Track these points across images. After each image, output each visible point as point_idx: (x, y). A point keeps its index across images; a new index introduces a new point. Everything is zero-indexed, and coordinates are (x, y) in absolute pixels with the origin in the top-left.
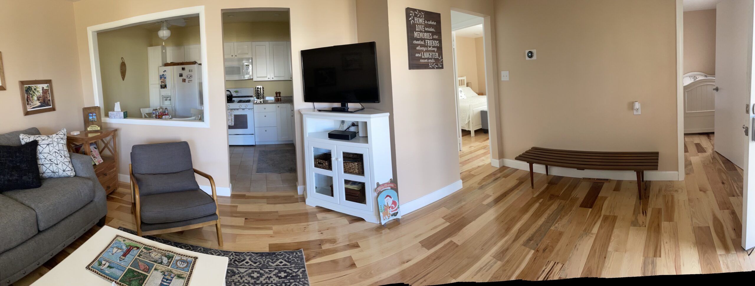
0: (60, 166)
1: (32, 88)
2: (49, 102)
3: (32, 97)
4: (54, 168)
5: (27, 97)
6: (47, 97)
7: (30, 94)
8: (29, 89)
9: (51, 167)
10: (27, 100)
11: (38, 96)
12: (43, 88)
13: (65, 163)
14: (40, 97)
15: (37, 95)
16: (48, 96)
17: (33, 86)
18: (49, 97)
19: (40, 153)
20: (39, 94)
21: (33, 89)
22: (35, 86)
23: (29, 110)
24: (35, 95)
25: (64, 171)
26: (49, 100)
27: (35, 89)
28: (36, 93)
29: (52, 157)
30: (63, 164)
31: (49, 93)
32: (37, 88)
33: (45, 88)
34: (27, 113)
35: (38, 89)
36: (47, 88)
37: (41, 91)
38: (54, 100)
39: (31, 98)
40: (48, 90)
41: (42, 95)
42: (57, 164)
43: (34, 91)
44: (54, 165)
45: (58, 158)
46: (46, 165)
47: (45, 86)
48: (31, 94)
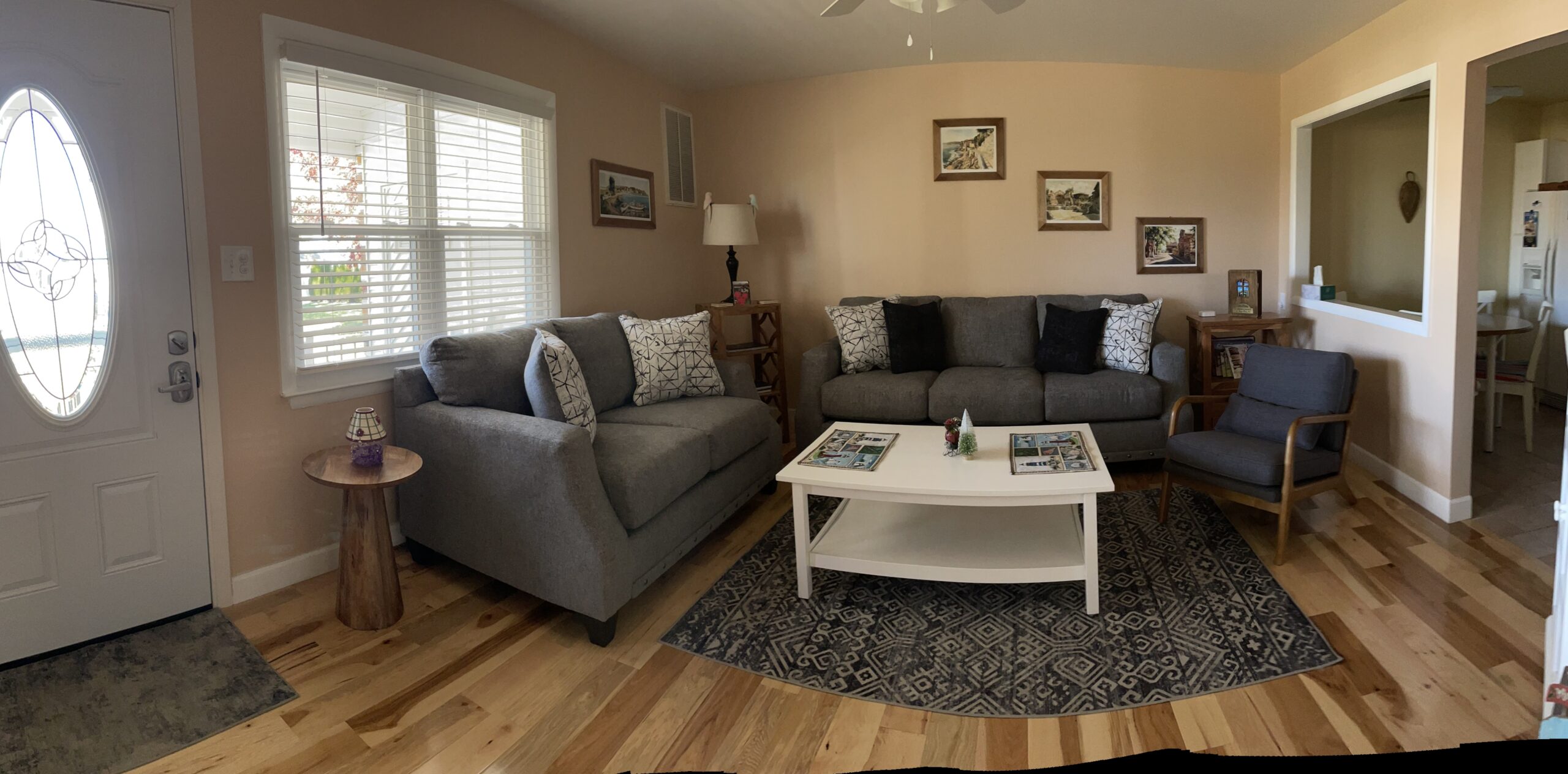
0: (1126, 353)
1: (1159, 231)
2: (1192, 257)
3: (1157, 245)
4: (1118, 354)
5: (1148, 244)
6: (1188, 248)
7: (1153, 239)
8: (1155, 231)
9: (1115, 351)
10: (1147, 250)
11: (1169, 244)
12: (1182, 232)
13: (1136, 350)
14: (1174, 247)
15: (1167, 243)
16: (1192, 246)
17: (1163, 227)
18: (1194, 248)
19: (1108, 329)
20: (1173, 241)
21: (1161, 233)
22: (1167, 228)
23: (1147, 266)
24: (1165, 243)
25: (1130, 362)
26: (1193, 253)
27: (1165, 233)
28: (1167, 239)
29: (1119, 337)
30: (1132, 352)
31: (1194, 242)
32: (1169, 230)
33: (1187, 232)
34: (1142, 271)
35: (1171, 233)
36: (1192, 232)
37: (1177, 237)
38: (1203, 253)
39: (1155, 247)
40: (1194, 235)
41: (1178, 242)
42: (1123, 349)
43: (1163, 235)
44: (1119, 349)
45: (1127, 340)
46: (1110, 348)
47: (1188, 229)
48: (1156, 240)
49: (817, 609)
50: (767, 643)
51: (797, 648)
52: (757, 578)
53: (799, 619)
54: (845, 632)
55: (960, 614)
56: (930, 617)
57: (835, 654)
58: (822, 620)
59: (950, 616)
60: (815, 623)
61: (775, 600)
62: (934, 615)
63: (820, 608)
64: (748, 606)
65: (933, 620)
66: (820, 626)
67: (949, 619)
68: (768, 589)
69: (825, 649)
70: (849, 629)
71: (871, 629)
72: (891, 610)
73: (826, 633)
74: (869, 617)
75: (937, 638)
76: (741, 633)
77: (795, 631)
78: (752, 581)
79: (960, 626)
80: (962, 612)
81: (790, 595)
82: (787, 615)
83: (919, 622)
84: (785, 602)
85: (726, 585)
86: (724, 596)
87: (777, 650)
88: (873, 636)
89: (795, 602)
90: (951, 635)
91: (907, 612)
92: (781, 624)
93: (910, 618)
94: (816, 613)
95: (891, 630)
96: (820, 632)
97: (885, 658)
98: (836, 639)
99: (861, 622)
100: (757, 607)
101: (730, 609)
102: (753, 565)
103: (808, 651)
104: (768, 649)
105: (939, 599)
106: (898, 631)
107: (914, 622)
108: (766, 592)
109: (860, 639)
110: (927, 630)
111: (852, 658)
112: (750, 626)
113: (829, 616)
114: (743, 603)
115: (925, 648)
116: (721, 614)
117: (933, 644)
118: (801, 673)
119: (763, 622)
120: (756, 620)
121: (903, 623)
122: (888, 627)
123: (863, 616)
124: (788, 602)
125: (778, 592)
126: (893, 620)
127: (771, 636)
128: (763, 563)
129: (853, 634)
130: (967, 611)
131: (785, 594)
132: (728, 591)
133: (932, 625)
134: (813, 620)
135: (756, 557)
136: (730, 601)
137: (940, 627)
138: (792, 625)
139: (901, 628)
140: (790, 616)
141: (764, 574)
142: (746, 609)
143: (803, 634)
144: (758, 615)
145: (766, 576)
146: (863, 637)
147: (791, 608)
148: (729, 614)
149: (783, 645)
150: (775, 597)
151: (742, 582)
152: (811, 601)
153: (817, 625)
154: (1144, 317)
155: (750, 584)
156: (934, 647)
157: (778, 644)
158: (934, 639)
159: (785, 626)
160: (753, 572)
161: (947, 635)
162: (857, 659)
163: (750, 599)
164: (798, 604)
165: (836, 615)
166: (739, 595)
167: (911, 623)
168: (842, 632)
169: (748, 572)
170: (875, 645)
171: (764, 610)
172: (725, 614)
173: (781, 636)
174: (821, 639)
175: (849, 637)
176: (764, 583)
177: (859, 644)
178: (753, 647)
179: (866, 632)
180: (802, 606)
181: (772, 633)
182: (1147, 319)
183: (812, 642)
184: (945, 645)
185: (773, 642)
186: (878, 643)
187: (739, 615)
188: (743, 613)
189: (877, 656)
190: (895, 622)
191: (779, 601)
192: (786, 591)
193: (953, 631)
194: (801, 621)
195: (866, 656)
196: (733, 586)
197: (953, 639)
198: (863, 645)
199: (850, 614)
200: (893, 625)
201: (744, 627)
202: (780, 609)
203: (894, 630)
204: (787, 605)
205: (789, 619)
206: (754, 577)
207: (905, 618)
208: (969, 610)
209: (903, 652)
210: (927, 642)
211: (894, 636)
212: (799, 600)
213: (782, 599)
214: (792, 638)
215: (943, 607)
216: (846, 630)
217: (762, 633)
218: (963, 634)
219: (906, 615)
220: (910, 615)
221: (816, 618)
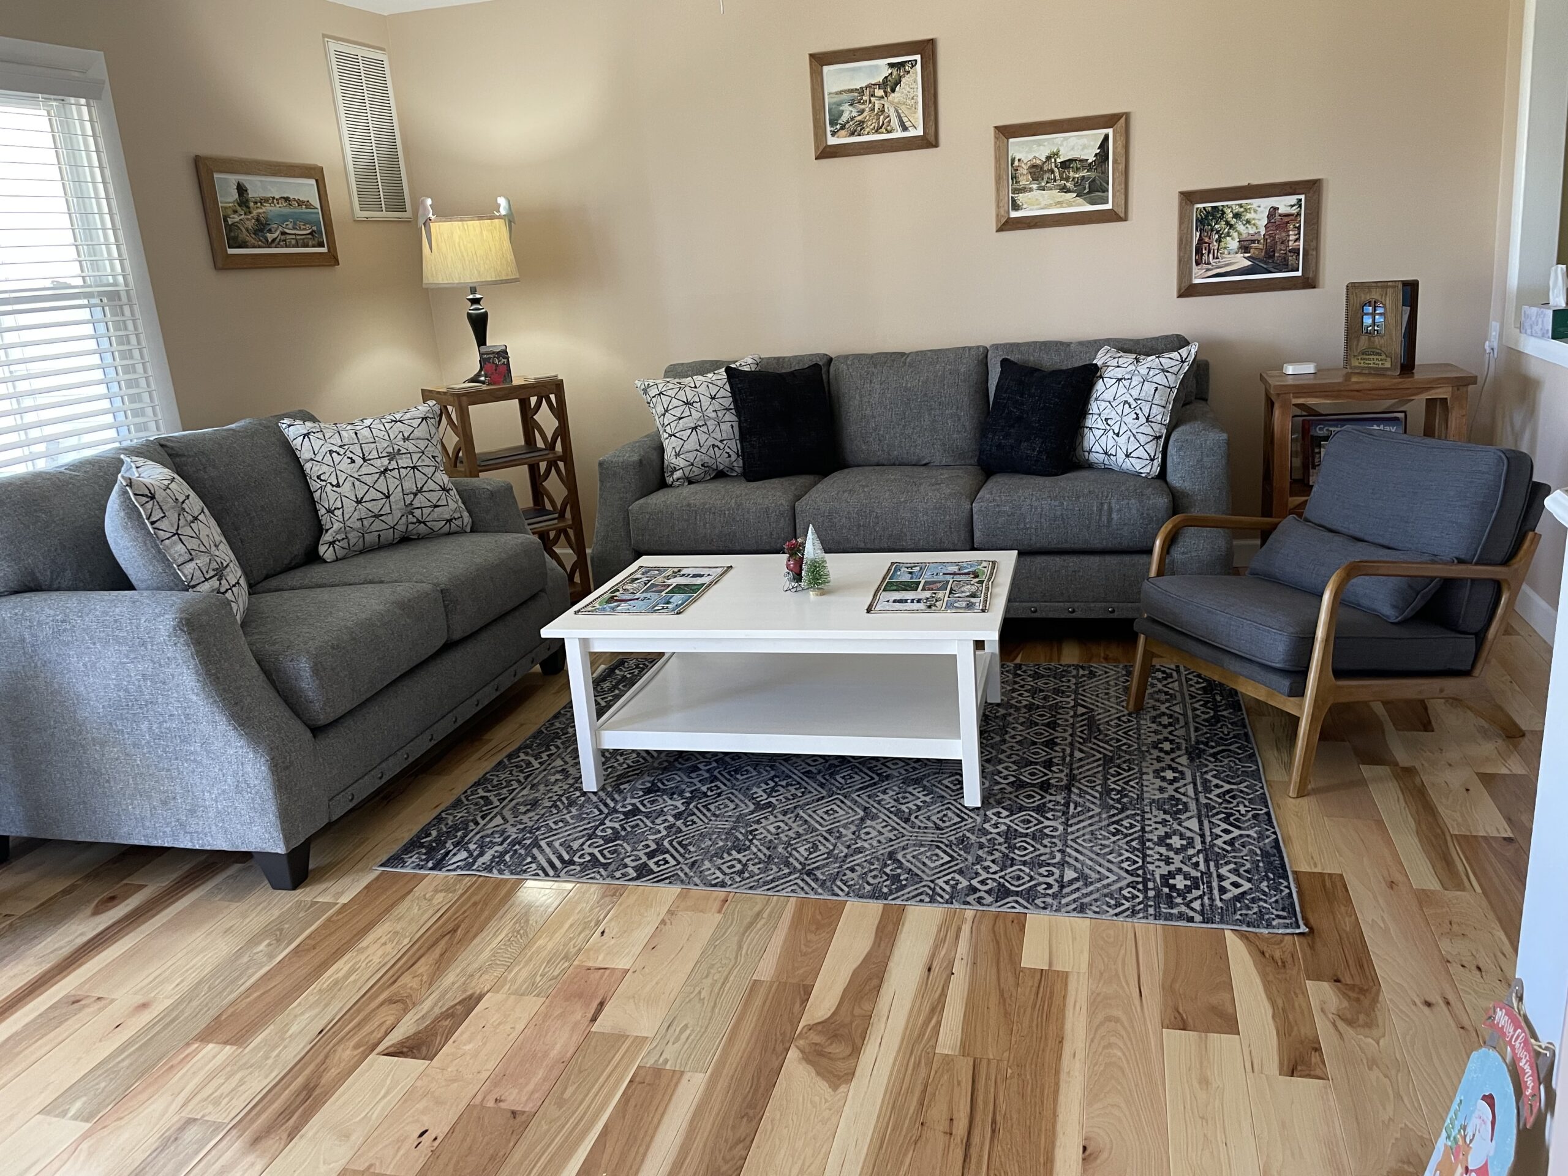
49: (609, 801)
50: (536, 844)
51: (576, 845)
52: (526, 778)
53: (581, 814)
54: (643, 821)
55: (800, 795)
56: (758, 799)
57: (625, 845)
58: (615, 811)
59: (786, 798)
60: (604, 816)
61: (551, 797)
62: (765, 796)
63: (613, 799)
64: (511, 809)
65: (762, 803)
66: (610, 818)
67: (784, 800)
68: (542, 788)
69: (614, 841)
70: (648, 818)
71: (677, 817)
72: (709, 793)
73: (617, 826)
74: (679, 804)
75: (762, 820)
76: (500, 840)
77: (575, 828)
78: (519, 781)
79: (795, 808)
80: (803, 793)
81: (572, 789)
82: (565, 811)
83: (743, 805)
84: (564, 799)
85: (480, 791)
86: (476, 804)
87: (548, 850)
88: (679, 823)
89: (578, 797)
90: (781, 817)
91: (730, 795)
92: (555, 823)
93: (732, 801)
94: (606, 805)
95: (704, 815)
96: (608, 823)
97: (690, 844)
98: (629, 829)
99: (665, 810)
100: (523, 809)
101: (483, 818)
102: (522, 763)
103: (589, 846)
104: (535, 851)
105: (777, 780)
106: (714, 815)
107: (737, 805)
108: (538, 791)
109: (661, 828)
110: (752, 812)
111: (648, 846)
112: (513, 832)
113: (624, 806)
114: (503, 808)
115: (743, 831)
116: (471, 824)
117: (755, 826)
118: (578, 868)
119: (530, 824)
120: (521, 823)
121: (721, 807)
122: (701, 812)
123: (670, 802)
124: (568, 798)
125: (556, 788)
126: (710, 804)
127: (540, 837)
128: (536, 759)
129: (653, 823)
130: (810, 792)
131: (565, 790)
132: (482, 797)
133: (759, 807)
134: (601, 812)
135: (527, 754)
136: (484, 809)
137: (770, 809)
138: (571, 821)
139: (717, 812)
140: (570, 812)
141: (537, 771)
142: (507, 813)
143: (585, 829)
144: (525, 818)
145: (540, 773)
146: (666, 824)
147: (572, 803)
148: (482, 823)
149: (557, 844)
150: (550, 795)
151: (505, 784)
152: (601, 794)
153: (605, 818)
154: (1160, 378)
155: (515, 785)
156: (756, 830)
157: (549, 844)
158: (758, 822)
159: (561, 824)
160: (522, 771)
161: (776, 817)
162: (653, 846)
163: (514, 802)
164: (583, 799)
165: (633, 805)
166: (499, 800)
167: (732, 806)
168: (639, 822)
169: (514, 772)
170: (681, 831)
171: (534, 810)
172: (477, 824)
173: (555, 835)
174: (609, 831)
175: (646, 826)
176: (535, 781)
177: (659, 832)
178: (516, 851)
179: (671, 819)
180: (589, 800)
181: (543, 834)
182: (1164, 382)
183: (597, 836)
184: (771, 828)
185: (543, 843)
186: (684, 829)
187: (498, 820)
188: (503, 818)
189: (680, 843)
190: (712, 807)
191: (555, 798)
192: (566, 787)
193: (785, 813)
194: (585, 816)
195: (666, 843)
196: (490, 791)
197: (783, 821)
198: (664, 833)
199: (652, 802)
200: (709, 810)
201: (503, 832)
202: (556, 806)
203: (709, 814)
204: (566, 802)
205: (567, 817)
206: (521, 777)
207: (726, 801)
208: (812, 790)
209: (714, 836)
210: (748, 825)
211: (706, 821)
212: (584, 794)
213: (561, 796)
214: (569, 835)
215: (779, 788)
216: (645, 819)
217: (528, 835)
218: (797, 816)
219: (729, 799)
220: (733, 798)
221: (606, 811)
